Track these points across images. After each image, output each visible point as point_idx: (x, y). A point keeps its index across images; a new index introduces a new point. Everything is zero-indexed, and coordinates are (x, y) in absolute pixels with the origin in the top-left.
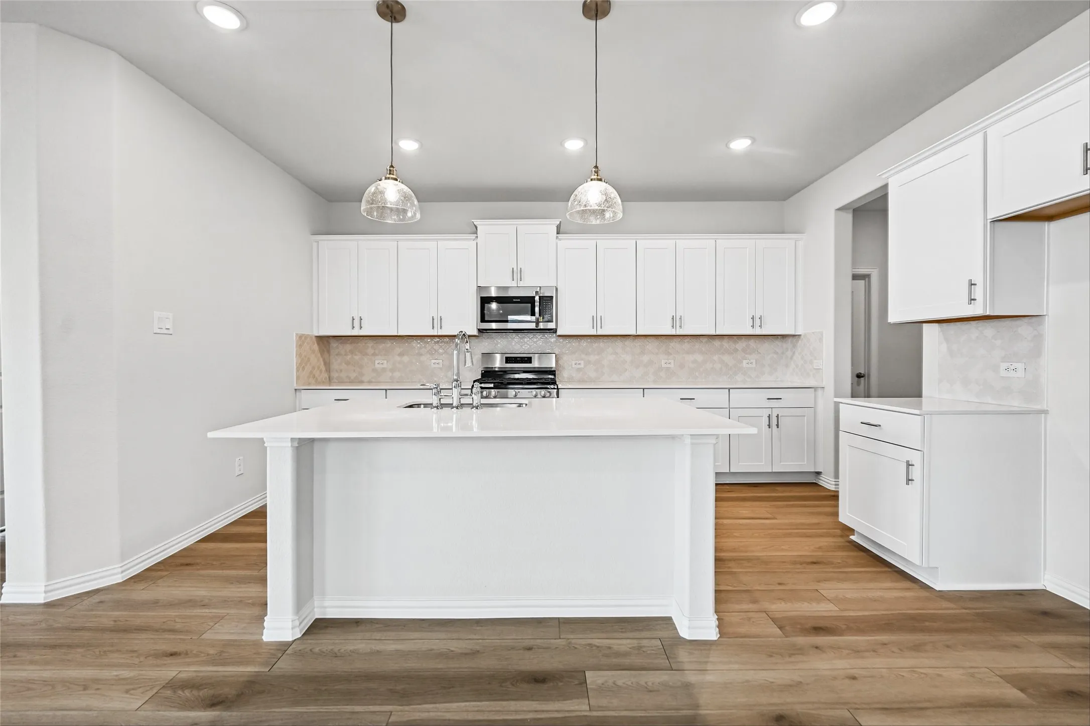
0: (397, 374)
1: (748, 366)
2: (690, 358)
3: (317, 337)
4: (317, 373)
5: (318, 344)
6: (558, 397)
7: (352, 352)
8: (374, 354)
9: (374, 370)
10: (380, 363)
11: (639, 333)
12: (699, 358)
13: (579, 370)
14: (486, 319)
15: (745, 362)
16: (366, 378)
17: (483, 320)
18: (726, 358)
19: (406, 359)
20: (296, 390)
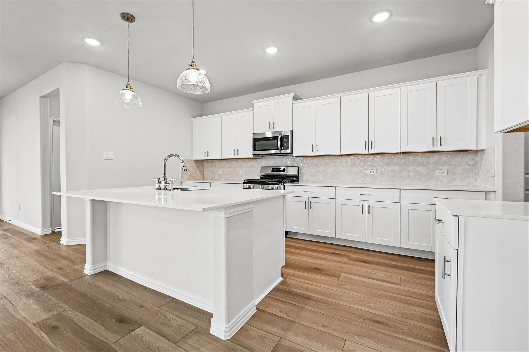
0: (227, 177)
1: (439, 174)
2: (389, 168)
3: (195, 160)
4: (195, 175)
5: (195, 163)
6: (285, 190)
7: (211, 166)
8: (219, 168)
9: (219, 175)
10: (221, 172)
11: (342, 153)
12: (396, 168)
13: (313, 176)
14: (256, 149)
15: (437, 172)
16: (216, 178)
17: (255, 150)
18: (420, 169)
19: (231, 169)
20: (181, 182)
